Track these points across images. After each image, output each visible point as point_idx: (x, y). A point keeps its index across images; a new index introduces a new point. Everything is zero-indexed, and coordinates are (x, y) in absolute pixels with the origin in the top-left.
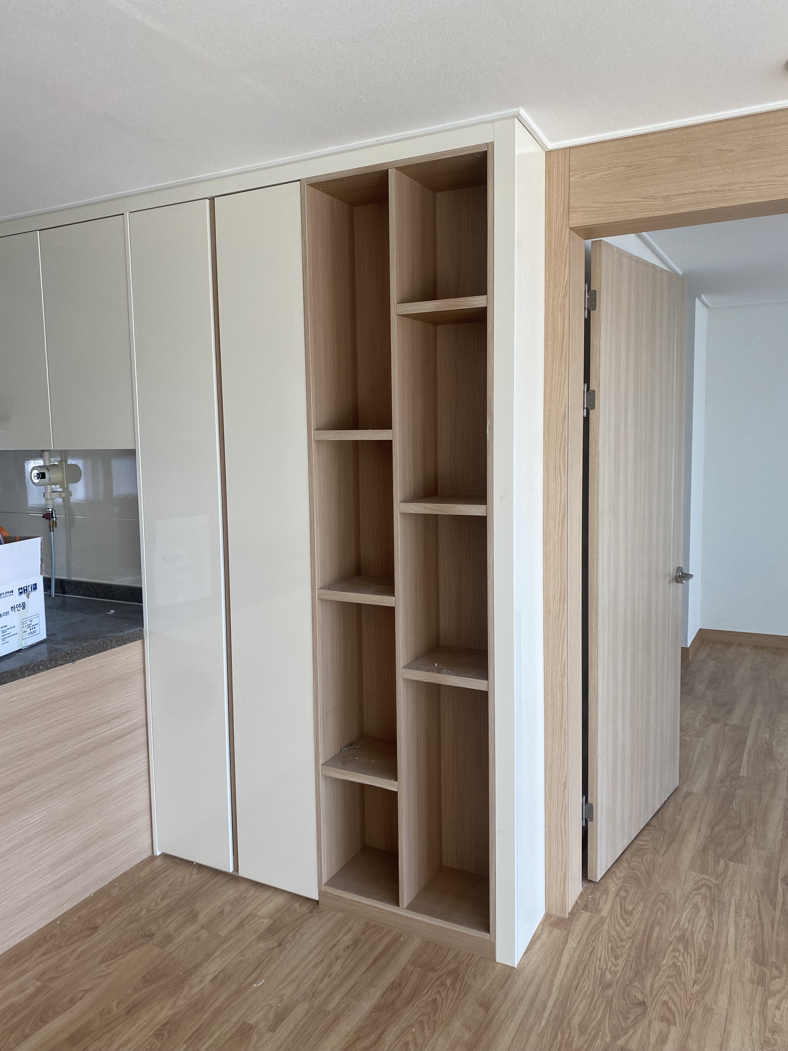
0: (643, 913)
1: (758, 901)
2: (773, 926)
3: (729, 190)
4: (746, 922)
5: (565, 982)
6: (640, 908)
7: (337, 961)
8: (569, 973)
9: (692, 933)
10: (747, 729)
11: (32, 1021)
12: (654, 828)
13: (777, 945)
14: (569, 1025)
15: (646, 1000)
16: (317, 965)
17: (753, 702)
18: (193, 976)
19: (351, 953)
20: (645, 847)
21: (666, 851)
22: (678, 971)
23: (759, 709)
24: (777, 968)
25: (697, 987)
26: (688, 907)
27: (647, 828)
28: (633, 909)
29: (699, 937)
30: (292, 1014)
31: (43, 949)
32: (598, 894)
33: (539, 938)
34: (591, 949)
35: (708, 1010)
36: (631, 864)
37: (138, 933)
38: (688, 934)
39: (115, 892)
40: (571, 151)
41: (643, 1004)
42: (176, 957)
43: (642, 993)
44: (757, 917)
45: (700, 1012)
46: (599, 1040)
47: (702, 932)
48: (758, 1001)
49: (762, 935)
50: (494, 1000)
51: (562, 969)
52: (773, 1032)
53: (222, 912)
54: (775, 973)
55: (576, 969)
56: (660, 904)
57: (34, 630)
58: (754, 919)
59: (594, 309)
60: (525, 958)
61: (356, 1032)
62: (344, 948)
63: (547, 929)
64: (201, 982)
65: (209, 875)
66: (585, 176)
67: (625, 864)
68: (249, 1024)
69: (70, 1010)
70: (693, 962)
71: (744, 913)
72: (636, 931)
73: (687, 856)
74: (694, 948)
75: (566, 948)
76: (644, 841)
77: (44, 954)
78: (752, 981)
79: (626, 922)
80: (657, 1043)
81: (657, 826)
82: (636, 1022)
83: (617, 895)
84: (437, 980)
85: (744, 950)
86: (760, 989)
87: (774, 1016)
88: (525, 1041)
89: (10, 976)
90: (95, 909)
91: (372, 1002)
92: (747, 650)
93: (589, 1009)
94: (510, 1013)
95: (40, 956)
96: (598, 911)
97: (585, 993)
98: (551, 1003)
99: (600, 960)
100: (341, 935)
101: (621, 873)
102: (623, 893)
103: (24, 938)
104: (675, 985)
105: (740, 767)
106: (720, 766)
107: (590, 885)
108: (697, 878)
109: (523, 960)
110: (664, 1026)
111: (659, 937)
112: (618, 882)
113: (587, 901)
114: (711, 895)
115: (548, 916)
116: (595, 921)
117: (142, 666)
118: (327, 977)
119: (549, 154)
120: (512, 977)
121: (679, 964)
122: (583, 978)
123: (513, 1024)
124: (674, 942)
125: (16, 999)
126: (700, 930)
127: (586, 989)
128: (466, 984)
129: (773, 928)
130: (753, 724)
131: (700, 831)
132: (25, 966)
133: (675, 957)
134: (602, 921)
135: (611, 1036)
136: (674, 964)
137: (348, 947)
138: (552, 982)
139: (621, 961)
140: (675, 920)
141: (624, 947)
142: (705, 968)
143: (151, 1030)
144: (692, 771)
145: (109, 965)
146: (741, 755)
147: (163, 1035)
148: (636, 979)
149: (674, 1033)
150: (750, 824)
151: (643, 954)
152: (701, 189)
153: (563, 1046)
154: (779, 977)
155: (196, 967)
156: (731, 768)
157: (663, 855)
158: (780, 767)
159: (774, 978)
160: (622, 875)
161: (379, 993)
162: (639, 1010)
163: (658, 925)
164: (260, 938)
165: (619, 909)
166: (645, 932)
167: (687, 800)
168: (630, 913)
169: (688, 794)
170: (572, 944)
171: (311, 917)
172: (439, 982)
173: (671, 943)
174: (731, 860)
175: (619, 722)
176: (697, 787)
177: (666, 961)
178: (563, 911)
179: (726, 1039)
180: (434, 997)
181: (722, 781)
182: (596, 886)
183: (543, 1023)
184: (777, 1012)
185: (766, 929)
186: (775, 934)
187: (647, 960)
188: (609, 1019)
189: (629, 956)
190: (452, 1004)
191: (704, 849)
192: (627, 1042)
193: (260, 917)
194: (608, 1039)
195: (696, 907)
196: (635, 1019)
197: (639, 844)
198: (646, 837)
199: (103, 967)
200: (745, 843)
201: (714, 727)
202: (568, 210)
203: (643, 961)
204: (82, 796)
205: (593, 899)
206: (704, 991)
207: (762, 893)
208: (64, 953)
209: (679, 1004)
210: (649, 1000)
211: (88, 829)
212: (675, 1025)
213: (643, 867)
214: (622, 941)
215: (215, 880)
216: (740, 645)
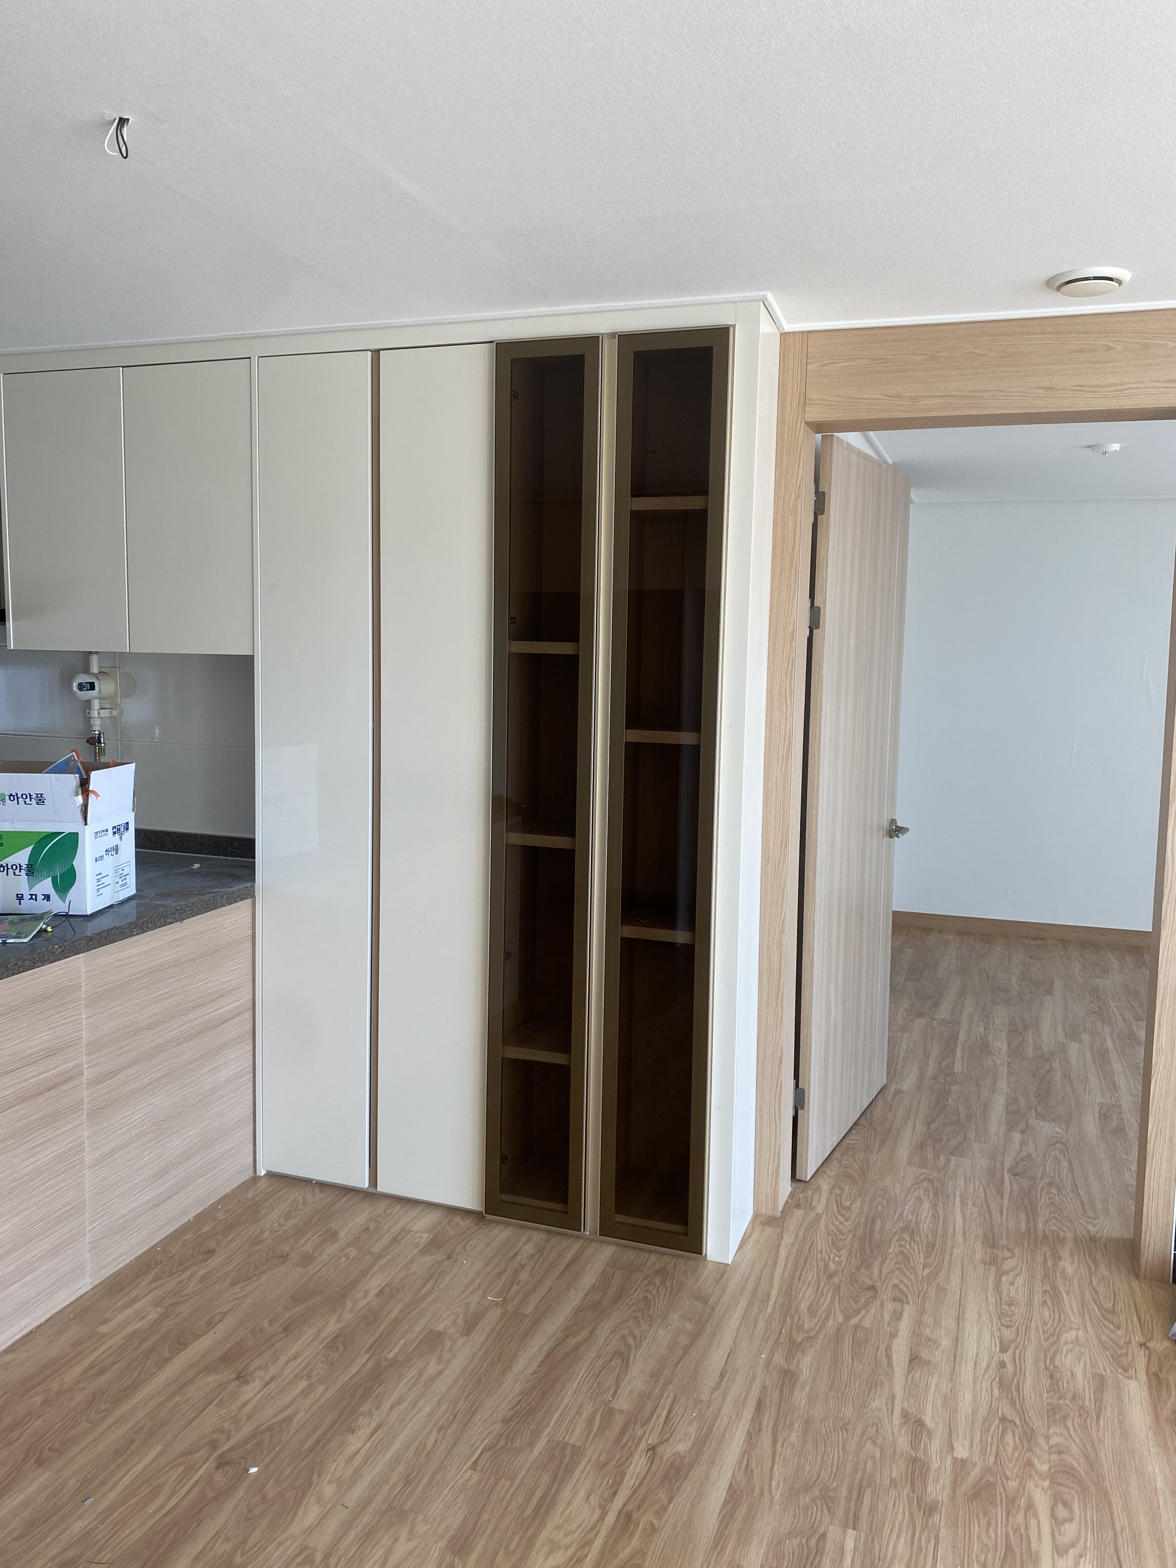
0: (861, 1208)
1: (985, 1191)
2: (1001, 1213)
3: (981, 397)
4: (973, 1211)
5: (787, 1274)
6: (858, 1204)
7: (522, 1269)
8: (789, 1266)
9: (917, 1223)
10: (958, 1023)
11: (168, 1344)
12: (863, 1127)
13: (1007, 1228)
14: (797, 1310)
15: (875, 1285)
16: (500, 1274)
17: (962, 993)
18: (353, 1292)
19: (538, 1260)
20: (856, 1146)
21: (879, 1149)
22: (905, 1258)
23: (970, 1001)
24: (1009, 1250)
25: (927, 1271)
26: (910, 1200)
27: (855, 1127)
28: (851, 1204)
29: (925, 1227)
30: (485, 1319)
31: (151, 1276)
32: (810, 1193)
33: (750, 1236)
34: (810, 1243)
35: (941, 1290)
36: (843, 1163)
37: (268, 1254)
38: (913, 1225)
39: (221, 1215)
40: (810, 335)
41: (872, 1288)
42: (325, 1275)
43: (870, 1279)
44: (985, 1206)
45: (932, 1291)
46: (831, 1321)
47: (928, 1222)
48: (991, 1279)
49: (991, 1221)
50: (712, 1294)
51: (781, 1262)
52: (1010, 1305)
53: (367, 1230)
54: (1007, 1254)
55: (797, 1263)
56: (879, 1199)
57: (125, 881)
58: (982, 1208)
59: (822, 513)
60: (738, 1255)
61: (563, 1331)
62: (528, 1257)
63: (758, 1229)
64: (365, 1296)
65: (337, 1193)
66: (825, 365)
67: (836, 1163)
68: (438, 1331)
69: (213, 1331)
70: (920, 1249)
71: (970, 1203)
72: (856, 1225)
73: (904, 1151)
74: (921, 1237)
75: (782, 1244)
76: (853, 1140)
77: (154, 1280)
78: (983, 1262)
79: (844, 1217)
80: (891, 1319)
81: (867, 1125)
82: (867, 1305)
83: (831, 1193)
84: (644, 1280)
85: (973, 1235)
86: (993, 1269)
87: (1009, 1291)
88: (752, 1327)
89: (119, 1305)
90: (201, 1234)
91: (575, 1303)
92: (950, 937)
93: (816, 1295)
94: (732, 1304)
95: (150, 1283)
96: (812, 1208)
97: (810, 1283)
98: (774, 1293)
99: (821, 1253)
100: (520, 1245)
101: (832, 1171)
102: (837, 1191)
103: (121, 1266)
104: (905, 1270)
105: (954, 1063)
106: (931, 1063)
107: (799, 1184)
108: (917, 1174)
109: (736, 1257)
110: (898, 1305)
111: (882, 1228)
112: (830, 1180)
113: (799, 1200)
114: (933, 1188)
115: (756, 1216)
116: (811, 1217)
117: (250, 932)
118: (516, 1284)
119: (784, 336)
120: (728, 1273)
121: (907, 1251)
122: (805, 1270)
123: (736, 1314)
124: (898, 1232)
125: (137, 1326)
126: (925, 1220)
127: (810, 1278)
128: (677, 1283)
129: (1002, 1215)
130: (965, 1018)
131: (915, 1127)
132: (134, 1294)
133: (901, 1246)
134: (818, 1217)
135: (844, 1317)
136: (901, 1252)
137: (532, 1255)
138: (772, 1276)
139: (844, 1252)
140: (898, 1214)
141: (846, 1239)
142: (934, 1254)
143: (322, 1343)
144: (899, 1068)
145: (243, 1287)
146: (953, 1051)
147: (338, 1347)
148: (863, 1267)
149: (908, 1312)
150: (970, 1118)
151: (867, 1245)
152: (951, 393)
153: (794, 1329)
154: (1012, 1258)
155: (355, 1283)
156: (944, 1064)
157: (877, 1153)
158: (998, 1062)
159: (1007, 1259)
160: (833, 1174)
161: (580, 1295)
162: (870, 1294)
163: (880, 1217)
164: (424, 1251)
165: (835, 1206)
166: (866, 1224)
167: (897, 1097)
168: (848, 1209)
169: (898, 1092)
170: (787, 1240)
171: (479, 1229)
172: (646, 1282)
173: (895, 1233)
174: (952, 1154)
175: (833, 994)
176: (909, 1083)
177: (893, 1249)
178: (775, 1208)
179: (962, 1313)
180: (644, 1295)
181: (934, 1078)
182: (806, 1185)
183: (769, 1310)
184: (1011, 1287)
185: (994, 1215)
186: (1004, 1220)
187: (872, 1250)
188: (839, 1302)
189: (852, 1247)
190: (665, 1301)
191: (922, 1145)
192: (860, 1321)
193: (416, 1232)
194: (841, 1319)
195: (919, 1200)
196: (866, 1302)
197: (849, 1144)
198: (855, 1137)
199: (237, 1288)
200: (965, 1138)
201: (919, 1024)
202: (805, 401)
203: (868, 1251)
204: (184, 1093)
205: (805, 1198)
206: (934, 1274)
207: (988, 1184)
208: (180, 1279)
209: (910, 1286)
210: (878, 1284)
211: (190, 1136)
212: (909, 1304)
213: (856, 1165)
214: (842, 1233)
215: (345, 1199)
216: (940, 931)
